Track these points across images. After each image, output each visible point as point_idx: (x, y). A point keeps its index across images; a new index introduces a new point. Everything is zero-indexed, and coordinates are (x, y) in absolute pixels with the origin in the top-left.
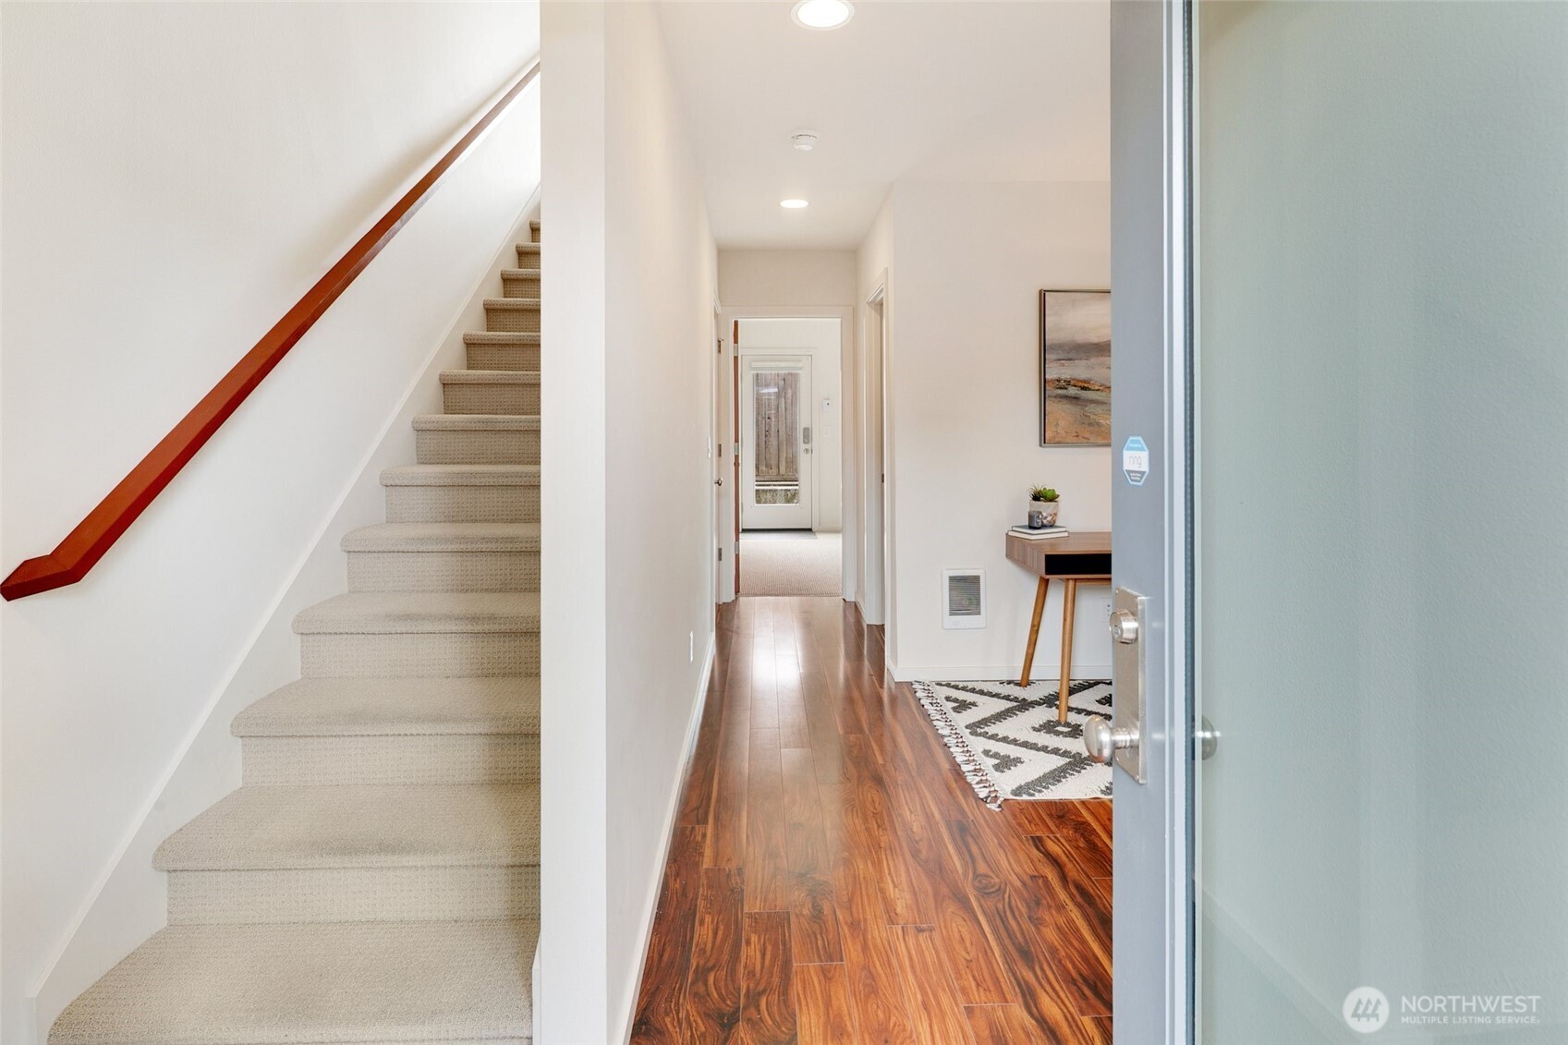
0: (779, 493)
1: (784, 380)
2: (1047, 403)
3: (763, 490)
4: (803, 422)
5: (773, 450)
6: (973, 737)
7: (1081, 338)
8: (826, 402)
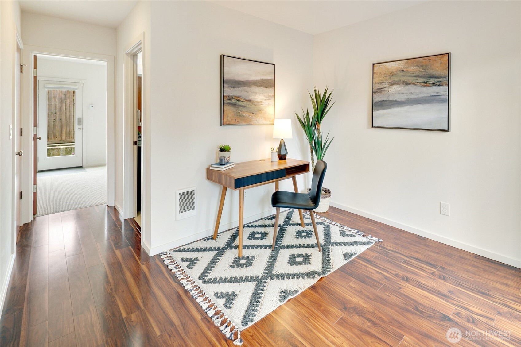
0: (62, 150)
1: (65, 95)
2: (224, 106)
3: (52, 149)
4: (78, 114)
5: (58, 128)
6: (205, 285)
7: (237, 78)
8: (91, 106)
